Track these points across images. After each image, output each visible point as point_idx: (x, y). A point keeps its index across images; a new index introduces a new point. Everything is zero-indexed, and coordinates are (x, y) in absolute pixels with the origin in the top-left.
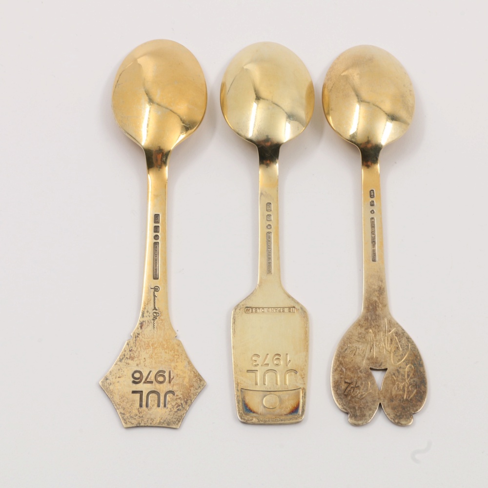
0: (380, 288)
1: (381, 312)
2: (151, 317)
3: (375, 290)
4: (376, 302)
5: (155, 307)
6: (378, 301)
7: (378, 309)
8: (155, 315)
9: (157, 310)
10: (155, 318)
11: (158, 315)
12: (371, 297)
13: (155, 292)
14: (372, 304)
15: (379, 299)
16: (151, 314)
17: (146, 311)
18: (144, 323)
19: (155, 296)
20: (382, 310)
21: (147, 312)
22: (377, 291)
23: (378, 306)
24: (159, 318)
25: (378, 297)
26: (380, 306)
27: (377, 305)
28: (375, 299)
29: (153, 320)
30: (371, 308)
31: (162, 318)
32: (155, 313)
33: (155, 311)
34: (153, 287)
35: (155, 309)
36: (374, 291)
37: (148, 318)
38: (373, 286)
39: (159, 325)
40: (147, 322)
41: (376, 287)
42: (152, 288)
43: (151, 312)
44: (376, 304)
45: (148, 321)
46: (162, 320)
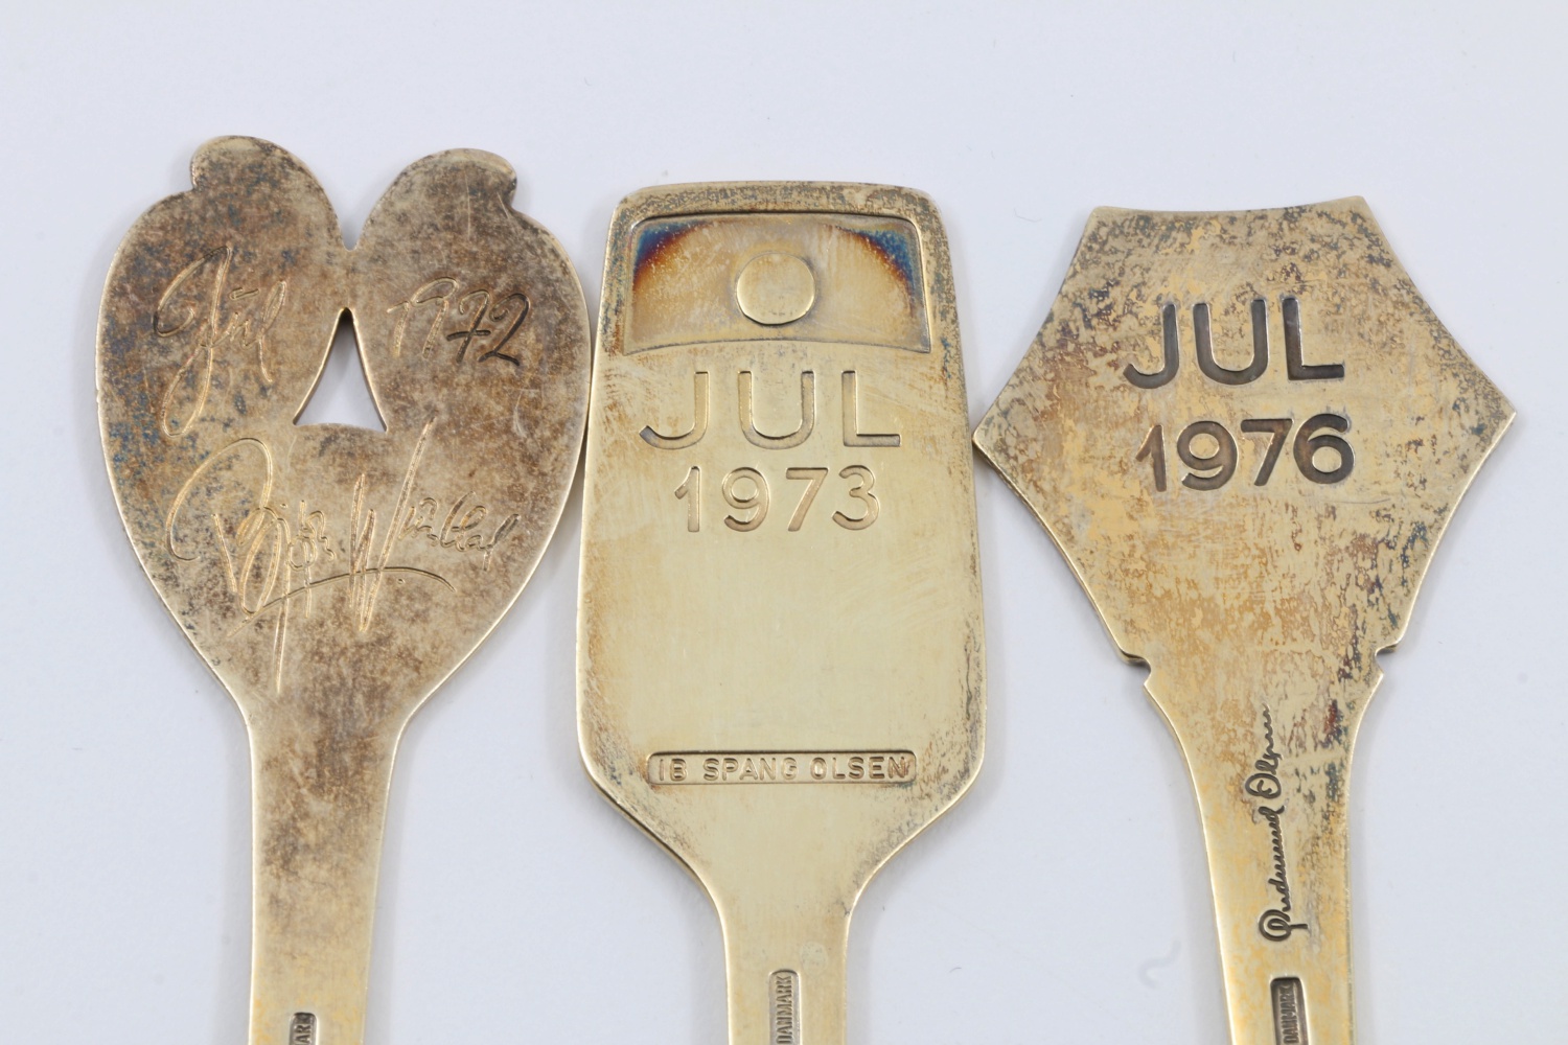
0: (286, 862)
1: (297, 728)
2: (1291, 770)
3: (318, 851)
4: (318, 789)
5: (1274, 824)
6: (304, 791)
7: (312, 750)
8: (1268, 784)
9: (1263, 810)
10: (1267, 766)
11: (1254, 786)
12: (341, 814)
13: (1280, 906)
14: (341, 775)
15: (299, 802)
16: (1288, 785)
17: (1321, 801)
18: (1322, 737)
19: (1280, 885)
20: (291, 742)
21: (1311, 798)
22: (307, 846)
23: (308, 764)
24: (1244, 766)
25: (306, 816)
26: (296, 767)
27: (312, 772)
28: (318, 806)
29: (1275, 756)
30: (347, 758)
31: (1232, 770)
32: (1268, 795)
33: (1273, 805)
34: (1295, 932)
35: (1272, 816)
36: (320, 847)
37: (1301, 766)
38: (323, 874)
39: (1241, 731)
40: (1310, 743)
41: (309, 869)
42: (1303, 926)
43: (1290, 799)
44: (320, 774)
45: (1301, 745)
46: (1229, 756)
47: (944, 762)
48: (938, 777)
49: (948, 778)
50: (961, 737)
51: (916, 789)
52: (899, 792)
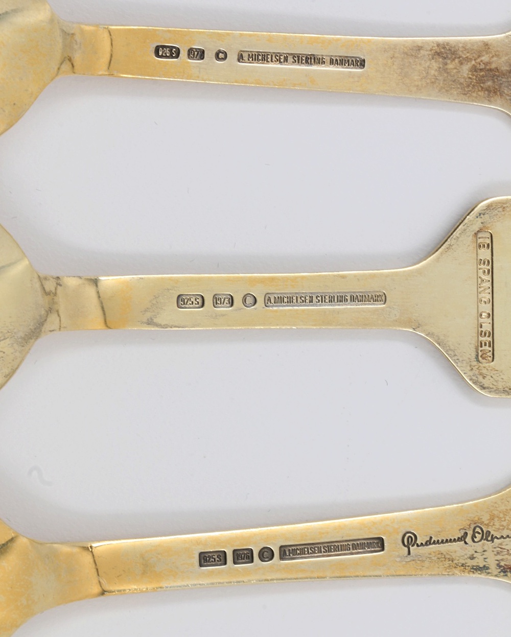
0: (439, 54)
1: (504, 59)
2: (486, 548)
3: (444, 70)
4: (474, 69)
5: (459, 539)
6: (473, 62)
7: (493, 66)
8: (478, 536)
9: (466, 534)
10: (488, 536)
11: (478, 530)
12: (462, 80)
13: (419, 542)
14: (481, 81)
15: (468, 60)
16: (479, 547)
17: (471, 563)
18: (502, 564)
19: (428, 543)
20: (497, 56)
21: (472, 558)
22: (446, 64)
23: (486, 64)
24: (487, 525)
25: (461, 63)
26: (485, 58)
27: (482, 66)
28: (466, 69)
29: (492, 540)
30: (489, 83)
31: (485, 518)
32: (473, 537)
33: (468, 539)
34: (406, 549)
35: (463, 538)
36: (446, 70)
37: (487, 552)
38: (433, 72)
39: (505, 523)
40: (499, 557)
41: (435, 65)
42: (409, 553)
43: (472, 547)
44: (481, 70)
45: (498, 553)
46: (492, 518)
47: (489, 377)
48: (481, 374)
49: (481, 379)
50: (500, 386)
51: (475, 363)
52: (474, 355)
